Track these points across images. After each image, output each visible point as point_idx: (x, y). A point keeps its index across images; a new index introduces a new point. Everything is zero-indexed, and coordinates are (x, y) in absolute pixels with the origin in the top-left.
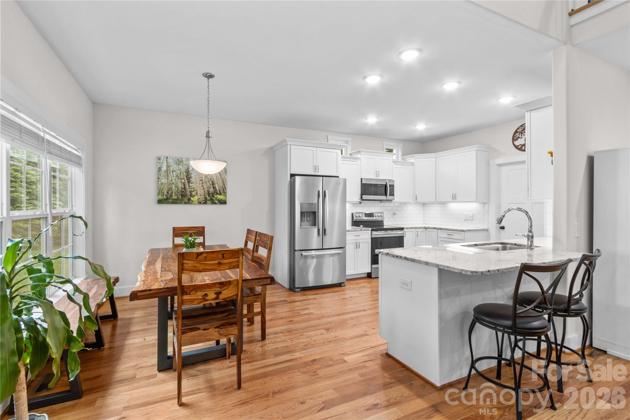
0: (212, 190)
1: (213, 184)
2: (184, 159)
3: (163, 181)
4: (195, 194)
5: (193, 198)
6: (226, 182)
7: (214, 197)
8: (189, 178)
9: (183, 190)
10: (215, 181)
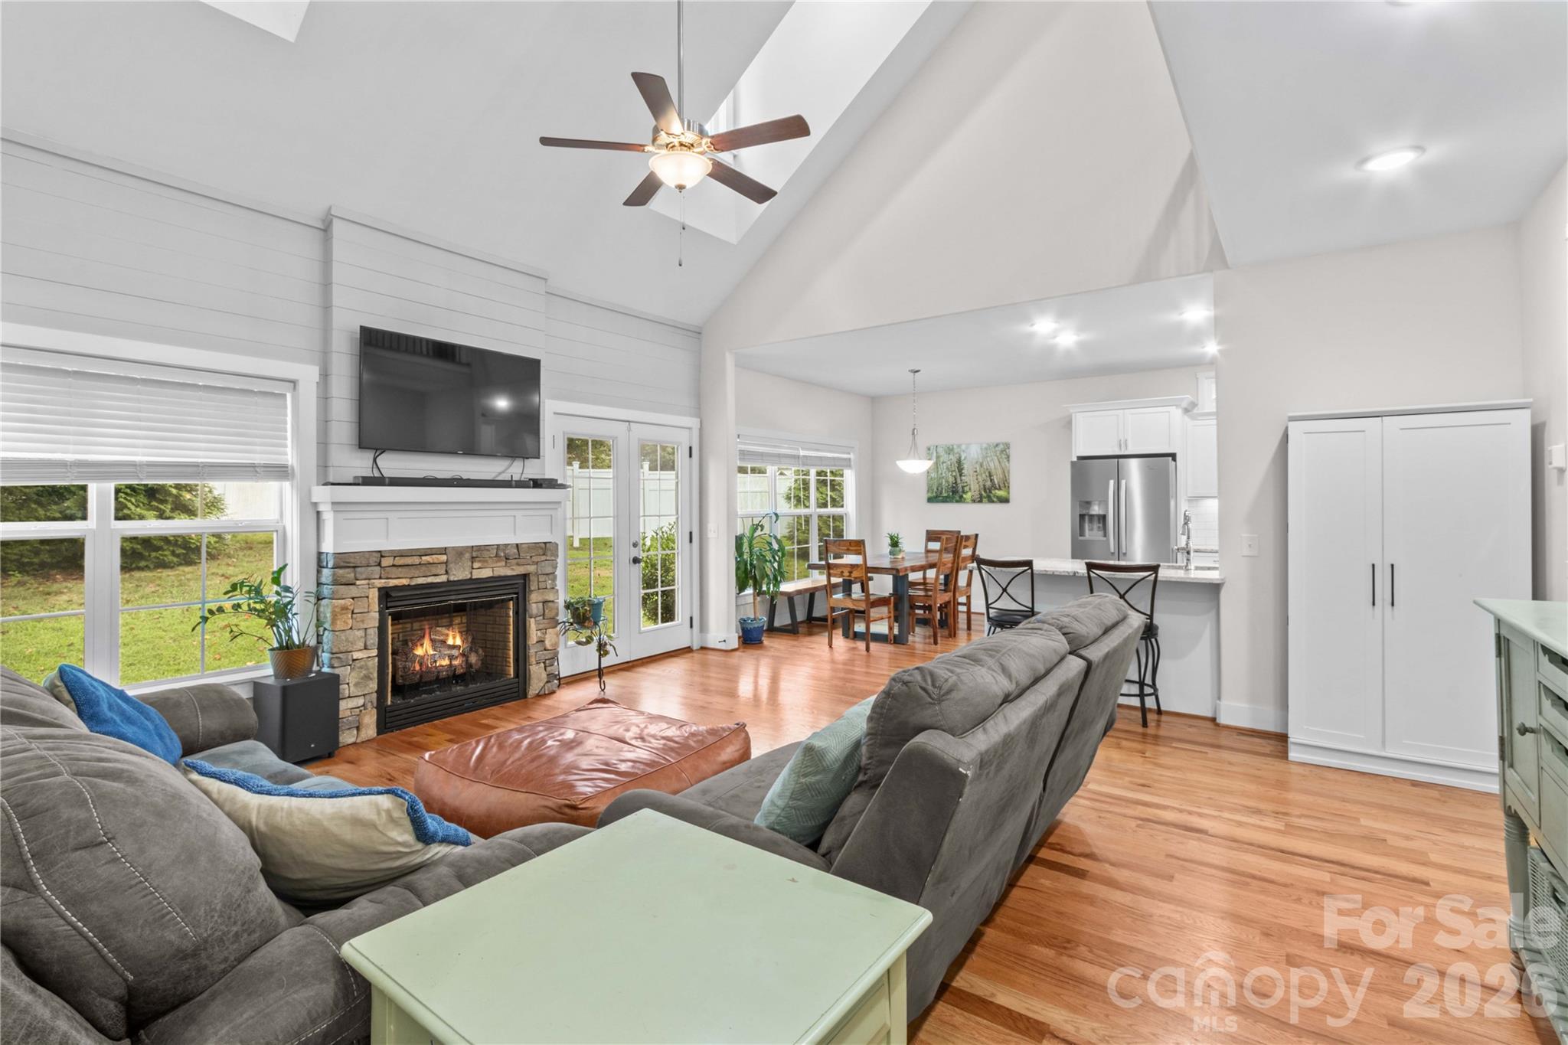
0: (988, 484)
1: (990, 476)
2: (955, 446)
3: (933, 475)
4: (968, 490)
5: (965, 494)
6: (1009, 472)
7: (992, 493)
8: (960, 470)
9: (954, 485)
10: (993, 472)
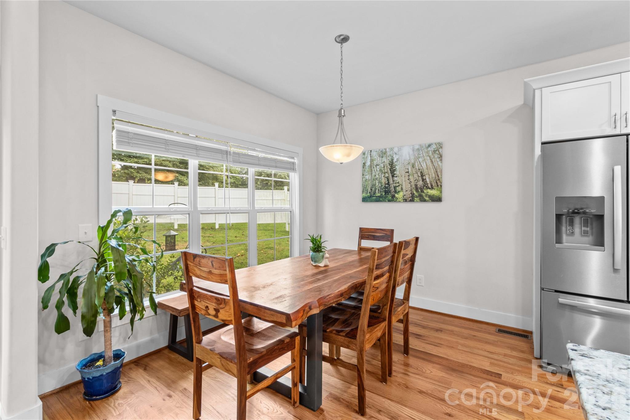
0: (420, 183)
1: (422, 176)
2: (388, 150)
3: (367, 177)
4: (400, 190)
5: (397, 194)
6: (441, 172)
7: (424, 192)
8: (393, 171)
9: (387, 186)
10: (425, 172)
